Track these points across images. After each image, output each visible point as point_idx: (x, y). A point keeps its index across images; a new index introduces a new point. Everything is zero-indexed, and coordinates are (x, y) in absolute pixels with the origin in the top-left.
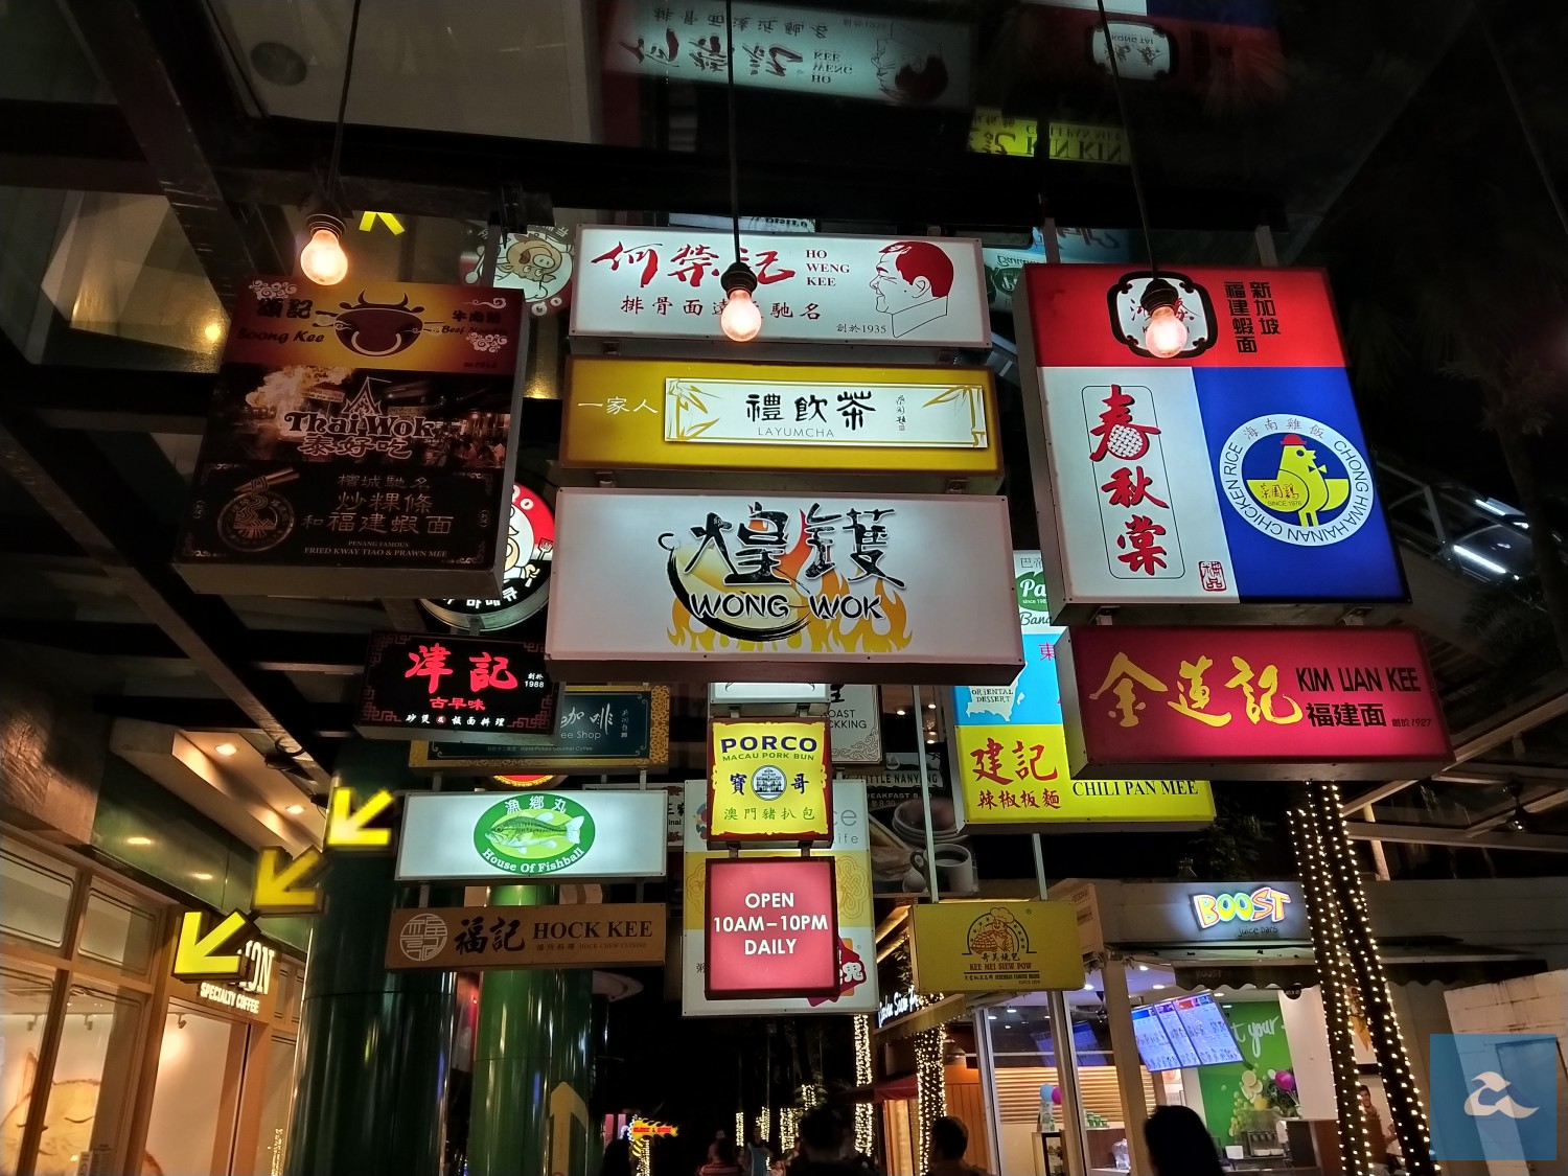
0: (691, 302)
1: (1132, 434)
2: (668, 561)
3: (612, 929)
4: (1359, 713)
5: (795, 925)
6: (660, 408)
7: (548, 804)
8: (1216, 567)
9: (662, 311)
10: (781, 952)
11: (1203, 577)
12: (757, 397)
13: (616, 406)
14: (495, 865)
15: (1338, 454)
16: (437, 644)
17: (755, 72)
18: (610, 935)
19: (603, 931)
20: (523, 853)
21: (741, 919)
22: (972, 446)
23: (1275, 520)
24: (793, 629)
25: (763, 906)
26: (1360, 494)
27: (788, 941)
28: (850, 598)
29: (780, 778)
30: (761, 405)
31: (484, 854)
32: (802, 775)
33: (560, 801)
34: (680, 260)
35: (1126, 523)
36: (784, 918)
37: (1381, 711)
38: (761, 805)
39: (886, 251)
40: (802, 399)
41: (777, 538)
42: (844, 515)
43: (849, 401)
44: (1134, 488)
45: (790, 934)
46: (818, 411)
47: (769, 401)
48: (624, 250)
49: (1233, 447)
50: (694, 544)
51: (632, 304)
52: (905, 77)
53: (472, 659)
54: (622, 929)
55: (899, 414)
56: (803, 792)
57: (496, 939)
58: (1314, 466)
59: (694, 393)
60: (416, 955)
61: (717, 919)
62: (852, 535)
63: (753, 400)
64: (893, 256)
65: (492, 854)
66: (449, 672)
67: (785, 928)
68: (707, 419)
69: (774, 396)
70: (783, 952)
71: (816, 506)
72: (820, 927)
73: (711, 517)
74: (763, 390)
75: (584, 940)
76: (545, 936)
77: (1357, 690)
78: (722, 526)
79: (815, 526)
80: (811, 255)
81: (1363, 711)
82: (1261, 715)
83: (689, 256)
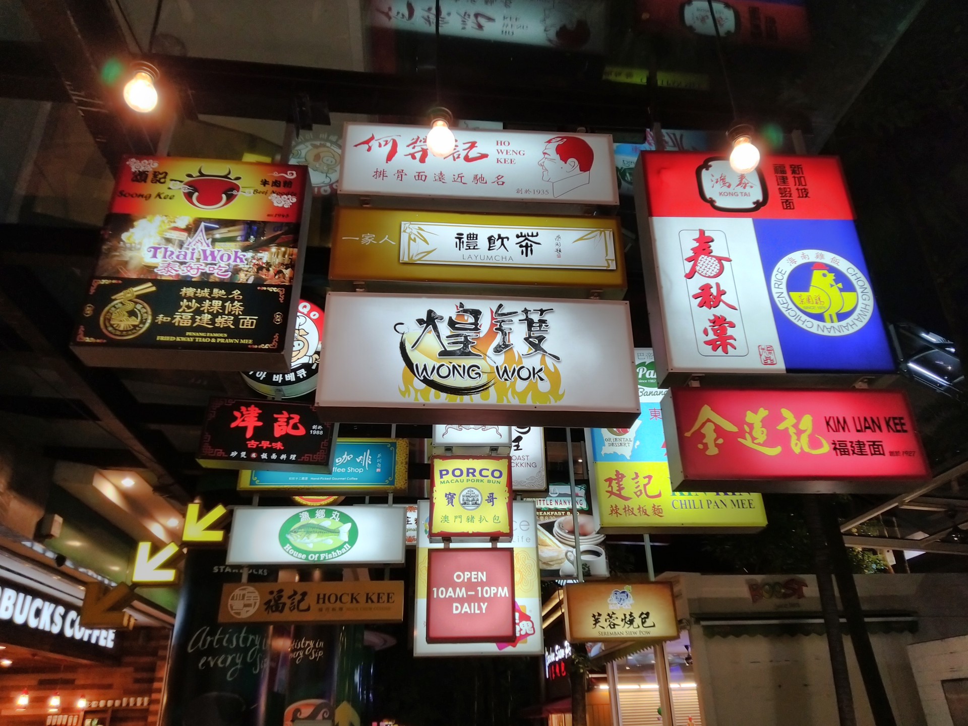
0: (419, 173)
1: (712, 261)
2: (400, 341)
4: (867, 447)
5: (487, 593)
6: (398, 241)
7: (328, 515)
8: (770, 349)
9: (400, 179)
10: (477, 612)
11: (761, 355)
12: (462, 234)
13: (368, 239)
14: (292, 555)
15: (849, 276)
16: (253, 406)
17: (464, 28)
18: (367, 602)
19: (362, 599)
20: (310, 547)
21: (450, 589)
22: (605, 268)
23: (808, 319)
24: (483, 388)
25: (466, 580)
26: (864, 302)
27: (482, 604)
28: (523, 367)
29: (477, 496)
30: (465, 240)
31: (285, 548)
32: (492, 494)
33: (336, 513)
34: (412, 146)
35: (709, 320)
36: (479, 589)
37: (881, 445)
38: (465, 513)
39: (549, 142)
40: (492, 236)
41: (474, 326)
42: (519, 311)
43: (524, 238)
44: (715, 297)
45: (483, 599)
46: (502, 244)
47: (470, 237)
48: (376, 138)
49: (780, 271)
50: (418, 330)
51: (380, 174)
52: (562, 32)
53: (275, 416)
54: (375, 598)
55: (557, 247)
56: (492, 505)
57: (292, 604)
58: (833, 283)
59: (420, 231)
60: (239, 614)
61: (435, 589)
62: (525, 326)
63: (459, 237)
64: (553, 146)
65: (291, 547)
66: (260, 424)
67: (480, 596)
68: (428, 248)
69: (473, 234)
70: (479, 612)
71: (500, 306)
72: (503, 595)
73: (430, 312)
74: (466, 230)
75: (349, 605)
76: (324, 602)
77: (865, 431)
78: (437, 318)
79: (500, 319)
80: (499, 144)
81: (870, 445)
82: (802, 448)
83: (418, 143)
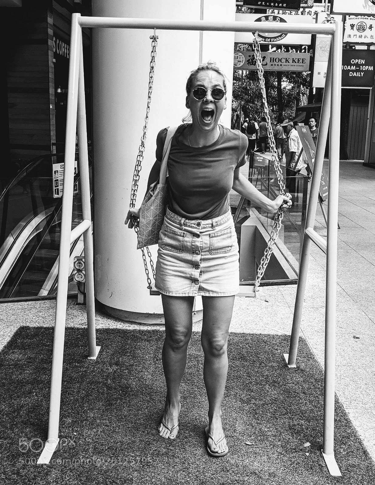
3: (293, 61)
5: (364, 69)
18: (293, 62)
19: (291, 61)
21: (349, 66)
25: (356, 63)
29: (365, 26)
36: (361, 66)
38: (359, 34)
45: (362, 71)
54: (296, 61)
70: (360, 76)
72: (371, 70)
75: (285, 64)
76: (273, 62)
